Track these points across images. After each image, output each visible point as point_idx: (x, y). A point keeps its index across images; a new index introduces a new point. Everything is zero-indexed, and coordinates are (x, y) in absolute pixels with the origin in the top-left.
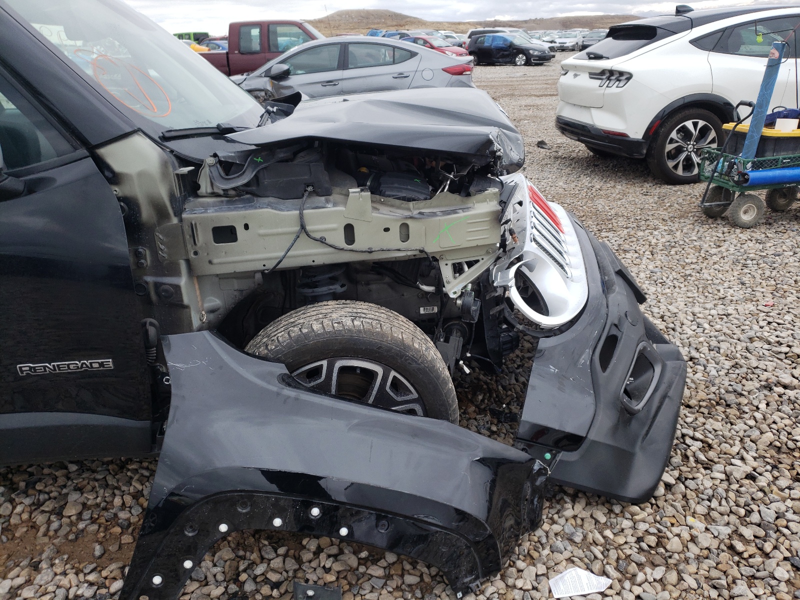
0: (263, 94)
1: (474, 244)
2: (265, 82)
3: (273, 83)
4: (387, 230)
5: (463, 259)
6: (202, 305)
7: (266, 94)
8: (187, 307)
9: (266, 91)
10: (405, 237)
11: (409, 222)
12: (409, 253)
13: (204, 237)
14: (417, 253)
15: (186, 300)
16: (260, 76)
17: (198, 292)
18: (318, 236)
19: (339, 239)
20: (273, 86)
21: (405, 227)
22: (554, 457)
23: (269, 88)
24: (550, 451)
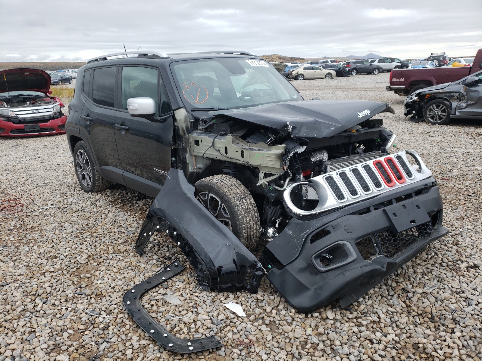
0: (457, 94)
1: (269, 166)
2: (461, 87)
3: (466, 88)
4: (237, 151)
5: (268, 171)
6: (196, 165)
7: (459, 95)
8: (188, 164)
9: (460, 93)
10: (243, 156)
11: (244, 150)
12: (243, 163)
13: (193, 142)
14: (245, 163)
15: (188, 161)
16: (459, 84)
17: (194, 160)
18: (217, 149)
19: (223, 151)
20: (466, 90)
21: (243, 152)
22: (272, 268)
23: (462, 91)
24: (271, 265)
